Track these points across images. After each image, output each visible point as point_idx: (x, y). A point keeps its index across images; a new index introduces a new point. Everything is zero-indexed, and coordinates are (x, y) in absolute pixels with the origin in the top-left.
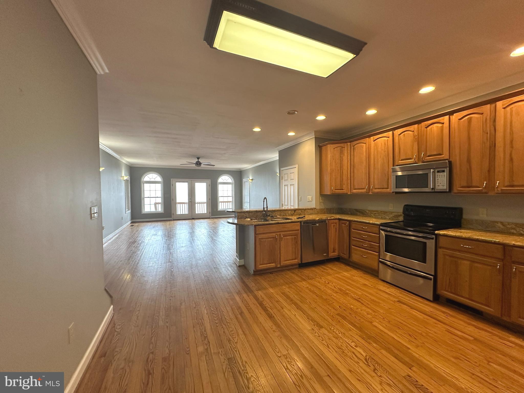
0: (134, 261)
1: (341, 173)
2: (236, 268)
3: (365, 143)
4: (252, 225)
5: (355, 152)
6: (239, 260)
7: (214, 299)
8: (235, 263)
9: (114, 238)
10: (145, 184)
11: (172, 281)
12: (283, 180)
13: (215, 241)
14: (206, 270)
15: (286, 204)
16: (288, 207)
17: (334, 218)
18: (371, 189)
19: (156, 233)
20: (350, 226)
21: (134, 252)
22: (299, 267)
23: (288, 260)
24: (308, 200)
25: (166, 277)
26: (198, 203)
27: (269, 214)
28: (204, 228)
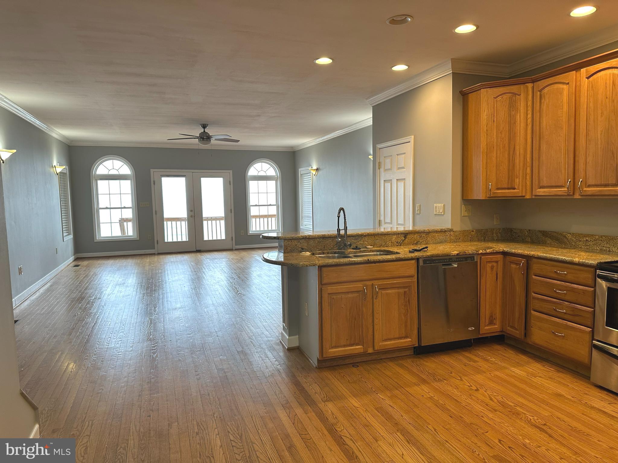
0: (81, 337)
1: (511, 153)
2: (282, 354)
3: (568, 83)
4: (314, 265)
5: (544, 102)
6: (289, 336)
7: (236, 418)
8: (280, 342)
9: (41, 291)
10: (100, 182)
11: (153, 378)
12: (382, 170)
13: (241, 297)
14: (221, 357)
15: (388, 220)
16: (391, 228)
17: (493, 251)
18: (579, 188)
19: (123, 282)
20: (528, 268)
21: (81, 320)
22: (414, 354)
23: (390, 339)
24: (436, 211)
25: (141, 369)
26: (208, 219)
27: (349, 242)
28: (220, 271)
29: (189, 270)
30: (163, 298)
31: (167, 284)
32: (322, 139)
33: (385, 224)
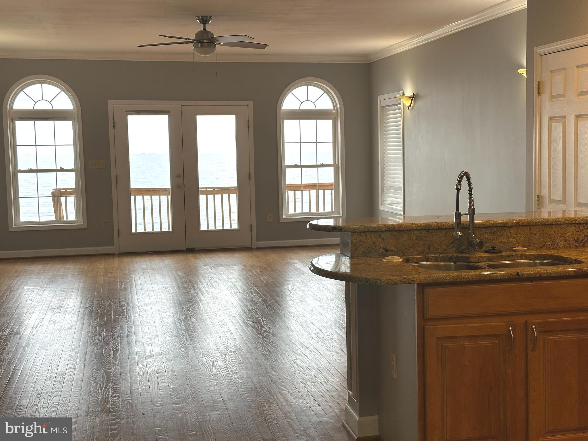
4: (410, 282)
8: (344, 426)
10: (19, 124)
12: (546, 96)
13: (269, 338)
15: (557, 196)
16: (564, 211)
19: (59, 304)
26: (208, 191)
27: (479, 238)
28: (229, 288)
29: (175, 285)
30: (129, 336)
31: (136, 310)
32: (425, 37)
33: (551, 203)
